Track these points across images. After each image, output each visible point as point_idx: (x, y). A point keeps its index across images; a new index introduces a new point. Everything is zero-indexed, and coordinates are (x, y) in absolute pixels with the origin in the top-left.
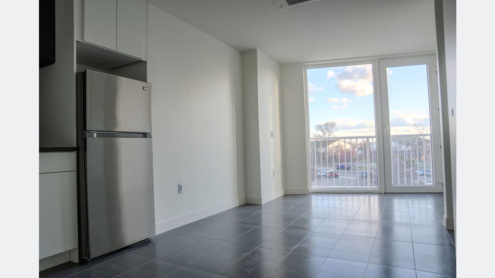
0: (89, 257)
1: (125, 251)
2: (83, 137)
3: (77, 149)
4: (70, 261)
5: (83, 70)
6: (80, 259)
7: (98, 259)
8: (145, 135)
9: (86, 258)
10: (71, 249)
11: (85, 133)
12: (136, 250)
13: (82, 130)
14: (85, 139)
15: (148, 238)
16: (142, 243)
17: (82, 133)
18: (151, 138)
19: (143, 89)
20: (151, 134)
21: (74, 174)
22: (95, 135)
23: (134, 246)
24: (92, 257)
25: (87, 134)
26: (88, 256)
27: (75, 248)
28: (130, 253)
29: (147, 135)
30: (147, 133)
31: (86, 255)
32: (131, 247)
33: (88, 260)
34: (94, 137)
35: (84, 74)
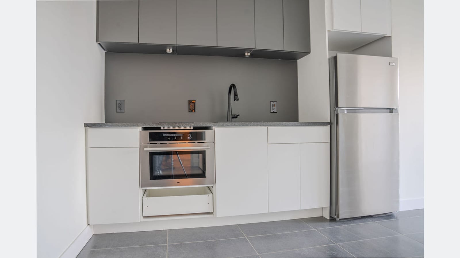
0: (338, 217)
1: (369, 219)
2: (336, 113)
3: (330, 124)
4: (323, 216)
5: (334, 55)
6: (330, 217)
7: (345, 220)
8: (391, 110)
9: (335, 217)
10: (323, 207)
11: (337, 110)
12: (379, 220)
13: (335, 107)
14: (337, 115)
15: (392, 212)
16: (385, 215)
17: (334, 109)
18: (398, 113)
19: (390, 65)
20: (397, 109)
21: (328, 145)
22: (346, 111)
23: (376, 216)
24: (340, 218)
25: (339, 111)
26: (337, 215)
27: (327, 207)
28: (374, 222)
29: (393, 110)
30: (393, 109)
31: (336, 215)
32: (374, 217)
33: (336, 219)
34: (344, 113)
35: (336, 58)
